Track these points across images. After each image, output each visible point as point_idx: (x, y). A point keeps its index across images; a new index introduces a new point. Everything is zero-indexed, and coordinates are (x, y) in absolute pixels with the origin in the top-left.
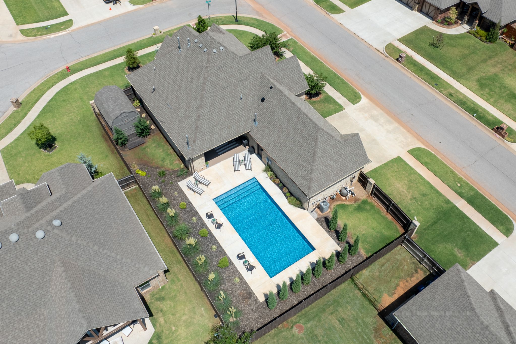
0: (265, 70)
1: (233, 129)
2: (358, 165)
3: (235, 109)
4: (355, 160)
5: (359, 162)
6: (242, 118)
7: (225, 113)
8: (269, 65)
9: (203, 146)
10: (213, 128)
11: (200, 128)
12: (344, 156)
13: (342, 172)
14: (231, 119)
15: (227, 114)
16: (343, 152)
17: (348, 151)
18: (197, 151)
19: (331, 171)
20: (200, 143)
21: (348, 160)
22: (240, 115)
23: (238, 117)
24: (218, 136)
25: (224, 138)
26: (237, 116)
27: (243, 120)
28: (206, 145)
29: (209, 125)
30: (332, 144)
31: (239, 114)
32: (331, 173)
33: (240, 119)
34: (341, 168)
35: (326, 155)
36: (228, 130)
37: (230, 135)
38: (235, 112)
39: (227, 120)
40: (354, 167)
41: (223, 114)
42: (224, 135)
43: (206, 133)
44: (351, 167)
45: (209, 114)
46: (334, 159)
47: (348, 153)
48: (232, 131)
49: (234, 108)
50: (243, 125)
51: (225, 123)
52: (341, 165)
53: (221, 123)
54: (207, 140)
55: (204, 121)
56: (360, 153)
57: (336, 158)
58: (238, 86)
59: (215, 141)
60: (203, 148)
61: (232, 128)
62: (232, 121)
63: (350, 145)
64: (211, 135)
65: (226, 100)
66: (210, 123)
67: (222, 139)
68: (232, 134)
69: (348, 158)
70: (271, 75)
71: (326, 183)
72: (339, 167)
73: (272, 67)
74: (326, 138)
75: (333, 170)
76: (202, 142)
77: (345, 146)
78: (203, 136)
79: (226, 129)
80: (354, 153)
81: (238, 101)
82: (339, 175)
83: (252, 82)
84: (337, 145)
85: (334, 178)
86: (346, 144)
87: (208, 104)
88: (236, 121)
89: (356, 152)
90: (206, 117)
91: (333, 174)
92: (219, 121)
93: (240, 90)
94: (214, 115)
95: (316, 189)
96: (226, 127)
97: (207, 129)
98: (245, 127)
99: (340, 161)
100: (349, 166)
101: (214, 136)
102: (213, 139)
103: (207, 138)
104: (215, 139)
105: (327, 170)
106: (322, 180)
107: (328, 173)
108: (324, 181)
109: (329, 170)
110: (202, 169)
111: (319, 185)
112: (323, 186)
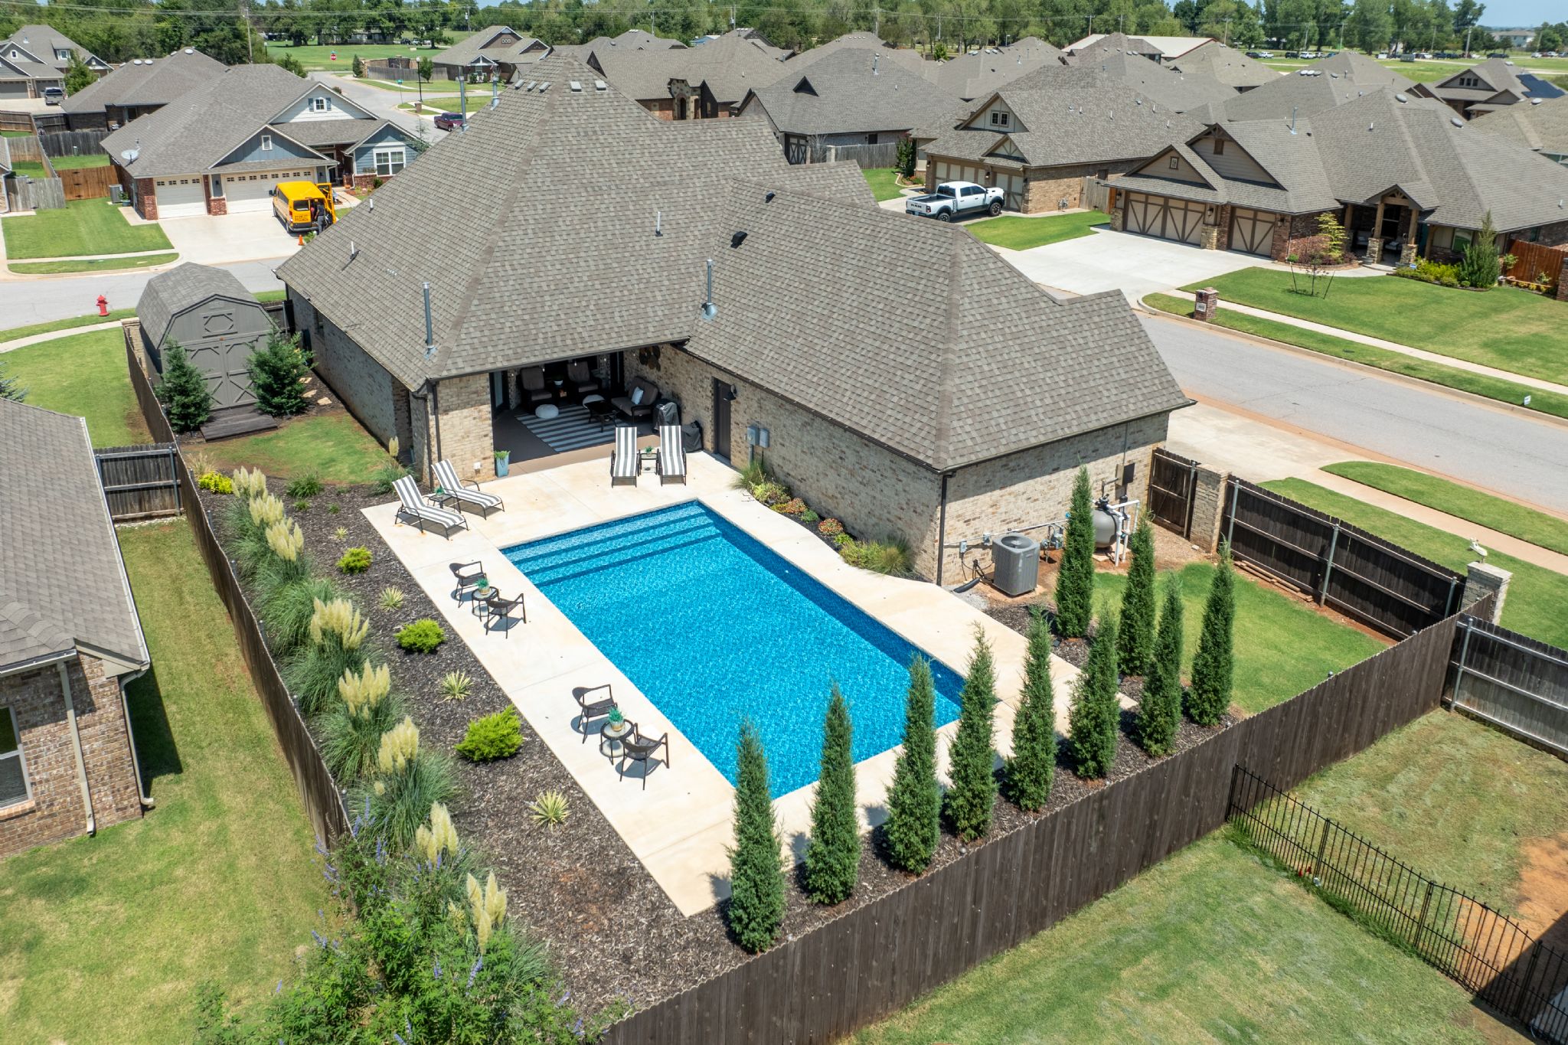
0: (749, 175)
1: (618, 319)
3: (633, 259)
4: (1123, 376)
6: (657, 293)
7: (591, 263)
8: (764, 165)
9: (490, 349)
10: (538, 299)
12: (1077, 354)
13: (1078, 408)
14: (614, 285)
15: (602, 267)
16: (1072, 338)
17: (1091, 339)
18: (459, 360)
19: (1028, 392)
20: (478, 334)
23: (642, 286)
24: (555, 328)
25: (579, 341)
26: (640, 281)
27: (659, 298)
28: (500, 347)
29: (526, 286)
31: (647, 274)
32: (1029, 400)
33: (649, 294)
34: (1071, 390)
36: (599, 316)
38: (631, 268)
39: (598, 286)
40: (1127, 401)
41: (582, 264)
43: (506, 309)
44: (1113, 398)
45: (528, 251)
46: (1037, 350)
47: (1091, 345)
48: (613, 325)
49: (627, 254)
50: (660, 313)
51: (589, 293)
52: (1069, 383)
53: (572, 290)
54: (507, 330)
55: (508, 267)
56: (1142, 359)
57: (1044, 349)
58: (651, 197)
59: (541, 341)
61: (617, 314)
62: (618, 293)
63: (1098, 320)
64: (526, 317)
65: (600, 224)
66: (529, 281)
67: (569, 342)
68: (614, 335)
69: (1096, 363)
71: (1014, 431)
72: (1062, 384)
73: (773, 172)
75: (1038, 390)
76: (486, 333)
77: (1075, 317)
78: (493, 316)
79: (589, 313)
80: (1117, 352)
81: (644, 238)
82: (1068, 417)
83: (700, 197)
84: (1042, 305)
85: (1048, 422)
86: (1077, 311)
87: (532, 222)
88: (634, 296)
89: (1123, 351)
90: (517, 257)
91: (1038, 403)
92: (565, 281)
94: (549, 258)
95: (970, 443)
96: (592, 307)
97: (514, 297)
98: (666, 322)
101: (541, 325)
102: (534, 332)
103: (508, 324)
104: (541, 336)
105: (1011, 383)
106: (995, 414)
107: (1019, 394)
108: (1001, 420)
109: (1022, 386)
110: (478, 472)
111: (985, 432)
112: (1004, 441)
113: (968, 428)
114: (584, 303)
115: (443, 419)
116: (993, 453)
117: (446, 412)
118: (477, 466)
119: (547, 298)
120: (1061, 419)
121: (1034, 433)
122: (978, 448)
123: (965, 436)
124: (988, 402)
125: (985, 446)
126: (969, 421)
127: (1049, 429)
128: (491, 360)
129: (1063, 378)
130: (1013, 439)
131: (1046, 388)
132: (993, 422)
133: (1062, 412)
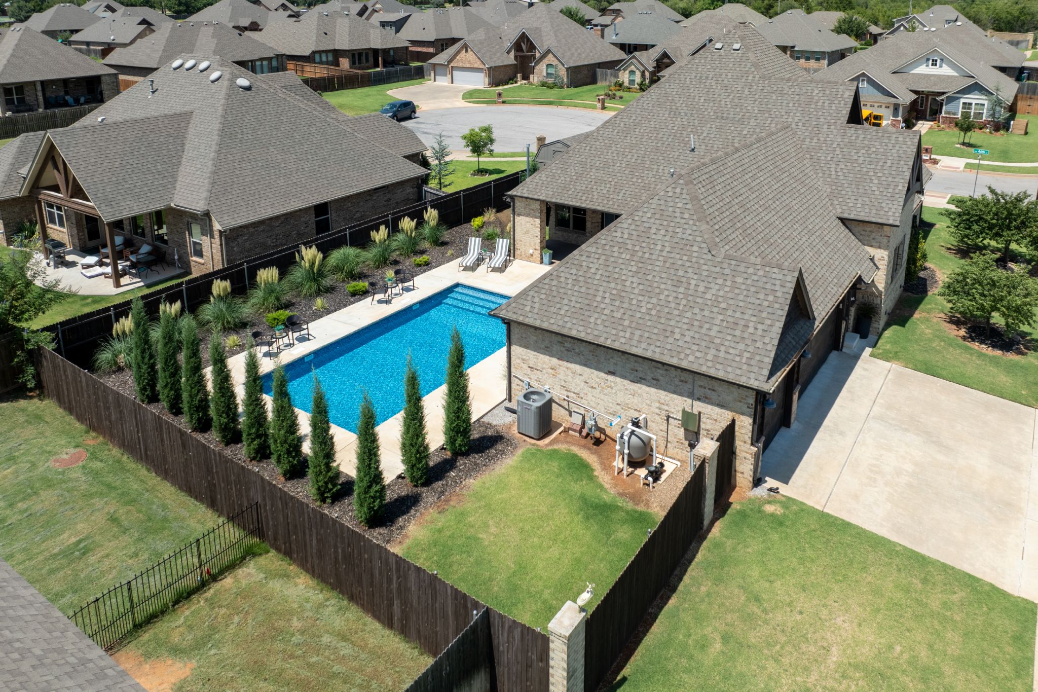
0: (800, 124)
1: (621, 194)
2: (710, 357)
3: (662, 161)
4: (713, 333)
5: (722, 354)
7: (635, 158)
8: (822, 120)
9: (542, 188)
10: (589, 170)
11: (570, 155)
12: (686, 295)
13: (638, 333)
14: (637, 174)
15: (639, 161)
16: (693, 282)
17: (713, 291)
18: (526, 189)
19: (607, 301)
20: (545, 179)
21: (689, 315)
22: (660, 178)
24: (583, 188)
26: (654, 176)
28: (547, 189)
29: (588, 161)
30: (679, 235)
31: (661, 174)
32: (603, 306)
34: (648, 317)
35: (637, 248)
36: (612, 189)
37: (605, 202)
38: (656, 167)
39: (627, 172)
40: (693, 353)
42: (595, 193)
44: (680, 343)
45: (606, 142)
46: (650, 277)
47: (708, 296)
48: (616, 197)
49: (661, 158)
51: (618, 175)
52: (654, 312)
53: (611, 170)
54: (559, 181)
55: (588, 148)
56: (751, 330)
57: (657, 279)
58: (709, 126)
59: (570, 193)
60: (540, 190)
61: (623, 191)
62: (634, 180)
63: (739, 280)
64: (574, 177)
66: (592, 158)
67: (583, 199)
68: (611, 202)
69: (696, 311)
70: (808, 140)
71: (567, 319)
72: (644, 310)
73: (826, 126)
74: (677, 210)
75: (617, 303)
76: (549, 179)
77: (718, 269)
78: (560, 172)
79: (608, 186)
80: (730, 313)
81: (681, 151)
82: (621, 334)
83: (745, 132)
84: (695, 248)
85: (600, 327)
86: (725, 265)
87: (622, 125)
88: (642, 184)
89: (738, 315)
90: (598, 143)
91: (607, 312)
92: (611, 164)
93: (705, 135)
94: (614, 148)
95: (528, 308)
96: (613, 183)
97: (577, 165)
99: (662, 297)
100: (677, 336)
101: (578, 184)
102: (571, 187)
103: (562, 178)
104: (573, 190)
105: (601, 289)
106: (566, 302)
107: (599, 299)
108: (566, 308)
109: (607, 295)
110: (532, 255)
111: (545, 307)
112: (552, 321)
113: (536, 300)
114: (610, 180)
115: (517, 219)
116: (537, 323)
117: (519, 215)
118: (531, 251)
119: (593, 170)
120: (614, 332)
121: (581, 329)
122: (530, 315)
123: (529, 303)
124: (570, 292)
125: (536, 316)
126: (543, 296)
127: (596, 333)
128: (539, 194)
129: (650, 306)
130: (561, 323)
131: (626, 305)
132: (558, 306)
133: (620, 328)
